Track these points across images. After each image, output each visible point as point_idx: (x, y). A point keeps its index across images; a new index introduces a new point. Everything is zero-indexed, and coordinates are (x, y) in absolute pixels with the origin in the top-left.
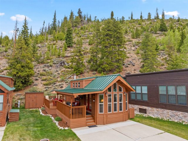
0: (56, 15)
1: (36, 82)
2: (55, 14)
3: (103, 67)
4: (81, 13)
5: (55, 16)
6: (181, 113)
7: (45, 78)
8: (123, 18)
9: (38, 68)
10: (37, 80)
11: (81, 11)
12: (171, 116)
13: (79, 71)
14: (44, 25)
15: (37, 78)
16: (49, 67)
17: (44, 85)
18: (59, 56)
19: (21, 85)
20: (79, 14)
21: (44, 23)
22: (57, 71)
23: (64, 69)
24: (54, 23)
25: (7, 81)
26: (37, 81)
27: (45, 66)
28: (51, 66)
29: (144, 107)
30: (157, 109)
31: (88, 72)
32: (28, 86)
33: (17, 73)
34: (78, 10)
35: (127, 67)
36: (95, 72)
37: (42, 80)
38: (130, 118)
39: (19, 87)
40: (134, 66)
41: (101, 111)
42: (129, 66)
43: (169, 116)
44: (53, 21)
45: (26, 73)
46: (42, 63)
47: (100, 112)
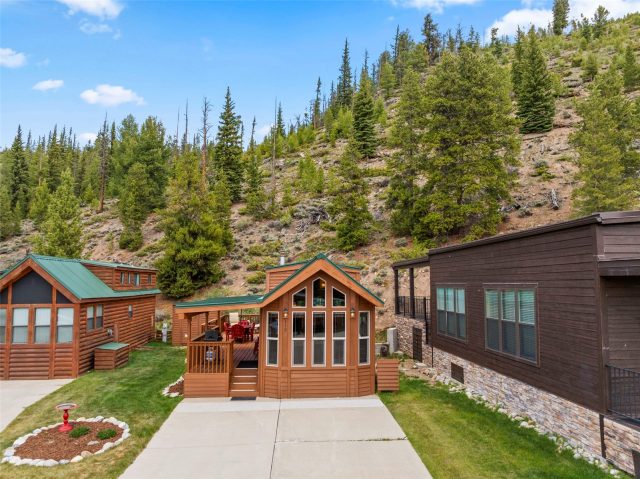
0: (350, 55)
1: (231, 275)
2: (346, 52)
3: (425, 221)
4: (433, 28)
5: (345, 58)
6: (524, 387)
7: (256, 260)
8: (601, 12)
9: (252, 233)
10: (236, 268)
11: (433, 23)
12: (506, 395)
13: (351, 237)
14: (318, 91)
15: (239, 263)
16: (280, 230)
17: (250, 282)
18: (320, 192)
19: (188, 283)
20: (428, 35)
21: (319, 84)
22: (297, 240)
23: (320, 232)
24: (345, 81)
25: (107, 274)
26: (236, 271)
27: (272, 226)
28: (286, 226)
29: (461, 362)
30: (482, 371)
31: (384, 240)
32: (208, 286)
33: (178, 251)
34: (424, 21)
35: (528, 214)
36: (404, 239)
37: (249, 270)
38: (379, 389)
39: (183, 290)
40: (556, 208)
41: (273, 359)
42: (536, 210)
43: (503, 396)
44: (340, 74)
45: (197, 251)
46: (267, 217)
47: (270, 362)
